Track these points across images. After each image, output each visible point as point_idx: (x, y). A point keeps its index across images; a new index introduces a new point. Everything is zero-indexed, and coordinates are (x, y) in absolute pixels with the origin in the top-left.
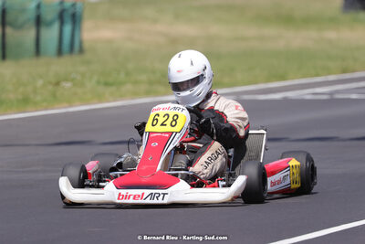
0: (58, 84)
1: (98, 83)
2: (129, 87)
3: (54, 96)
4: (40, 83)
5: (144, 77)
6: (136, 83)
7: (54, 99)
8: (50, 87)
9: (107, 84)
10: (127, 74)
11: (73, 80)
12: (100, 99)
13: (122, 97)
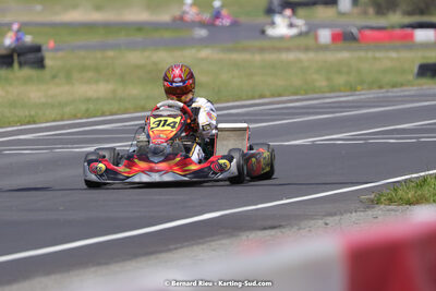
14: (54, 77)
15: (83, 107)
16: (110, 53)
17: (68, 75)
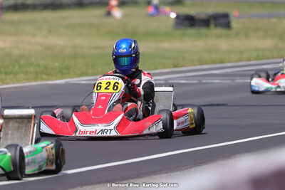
1: (1, 72)
2: (22, 75)
5: (32, 69)
6: (26, 73)
9: (6, 73)
10: (20, 67)
12: (3, 82)
13: (18, 81)
14: (237, 34)
15: (255, 54)
16: (274, 20)
17: (246, 33)
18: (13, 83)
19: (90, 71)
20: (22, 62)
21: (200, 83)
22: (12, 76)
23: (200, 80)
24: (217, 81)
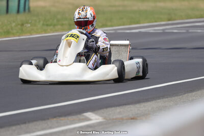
0: (22, 25)
1: (43, 25)
2: (59, 27)
3: (22, 30)
4: (14, 24)
5: (66, 22)
6: (62, 25)
7: (22, 32)
8: (19, 26)
9: (47, 25)
10: (58, 20)
11: (30, 23)
12: (45, 32)
13: (56, 31)
18: (53, 32)
19: (109, 24)
20: (59, 17)
21: (188, 32)
22: (52, 27)
23: (188, 30)
24: (199, 31)
